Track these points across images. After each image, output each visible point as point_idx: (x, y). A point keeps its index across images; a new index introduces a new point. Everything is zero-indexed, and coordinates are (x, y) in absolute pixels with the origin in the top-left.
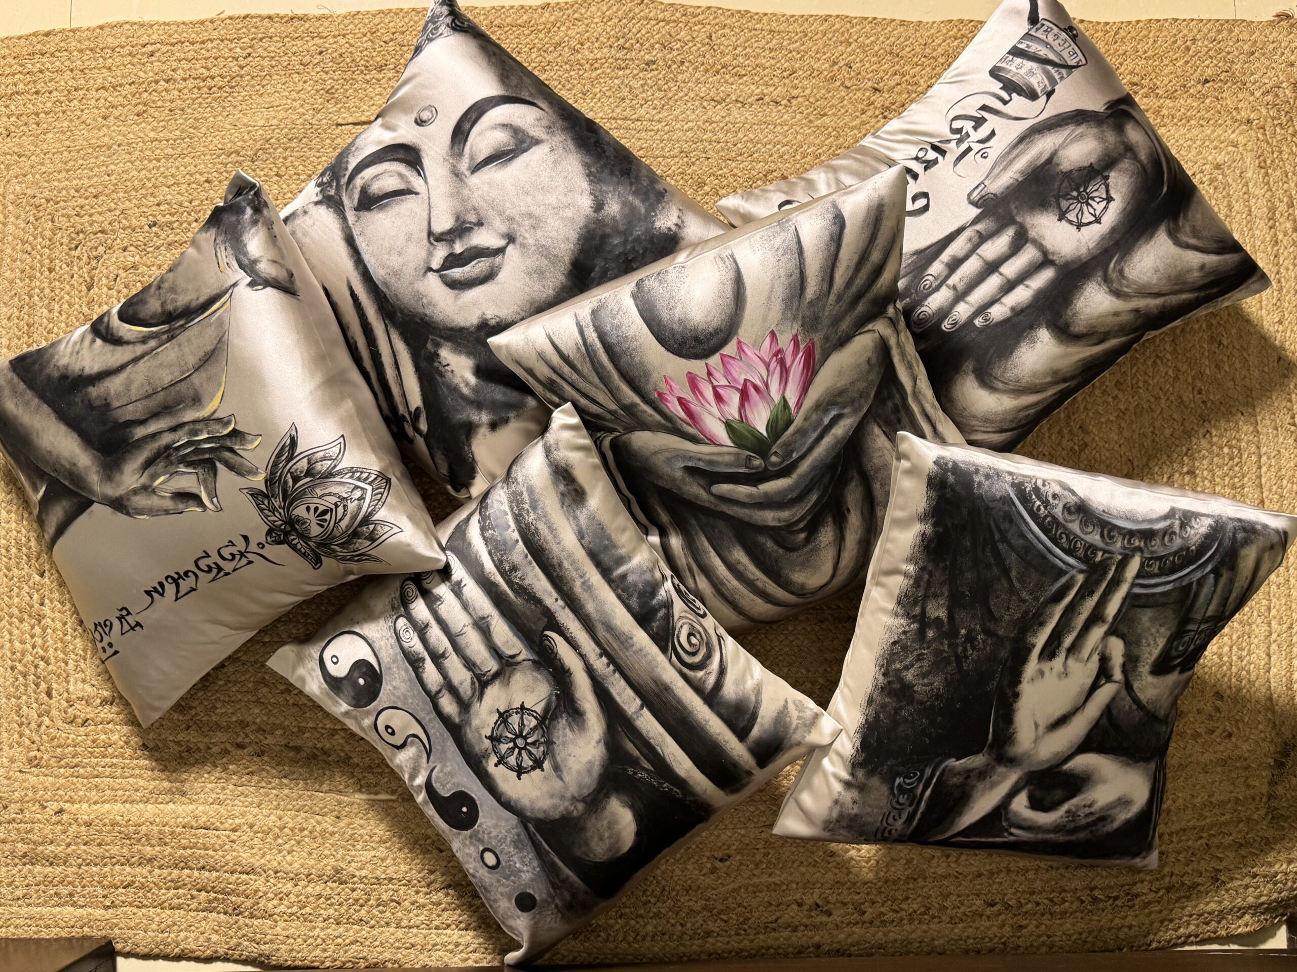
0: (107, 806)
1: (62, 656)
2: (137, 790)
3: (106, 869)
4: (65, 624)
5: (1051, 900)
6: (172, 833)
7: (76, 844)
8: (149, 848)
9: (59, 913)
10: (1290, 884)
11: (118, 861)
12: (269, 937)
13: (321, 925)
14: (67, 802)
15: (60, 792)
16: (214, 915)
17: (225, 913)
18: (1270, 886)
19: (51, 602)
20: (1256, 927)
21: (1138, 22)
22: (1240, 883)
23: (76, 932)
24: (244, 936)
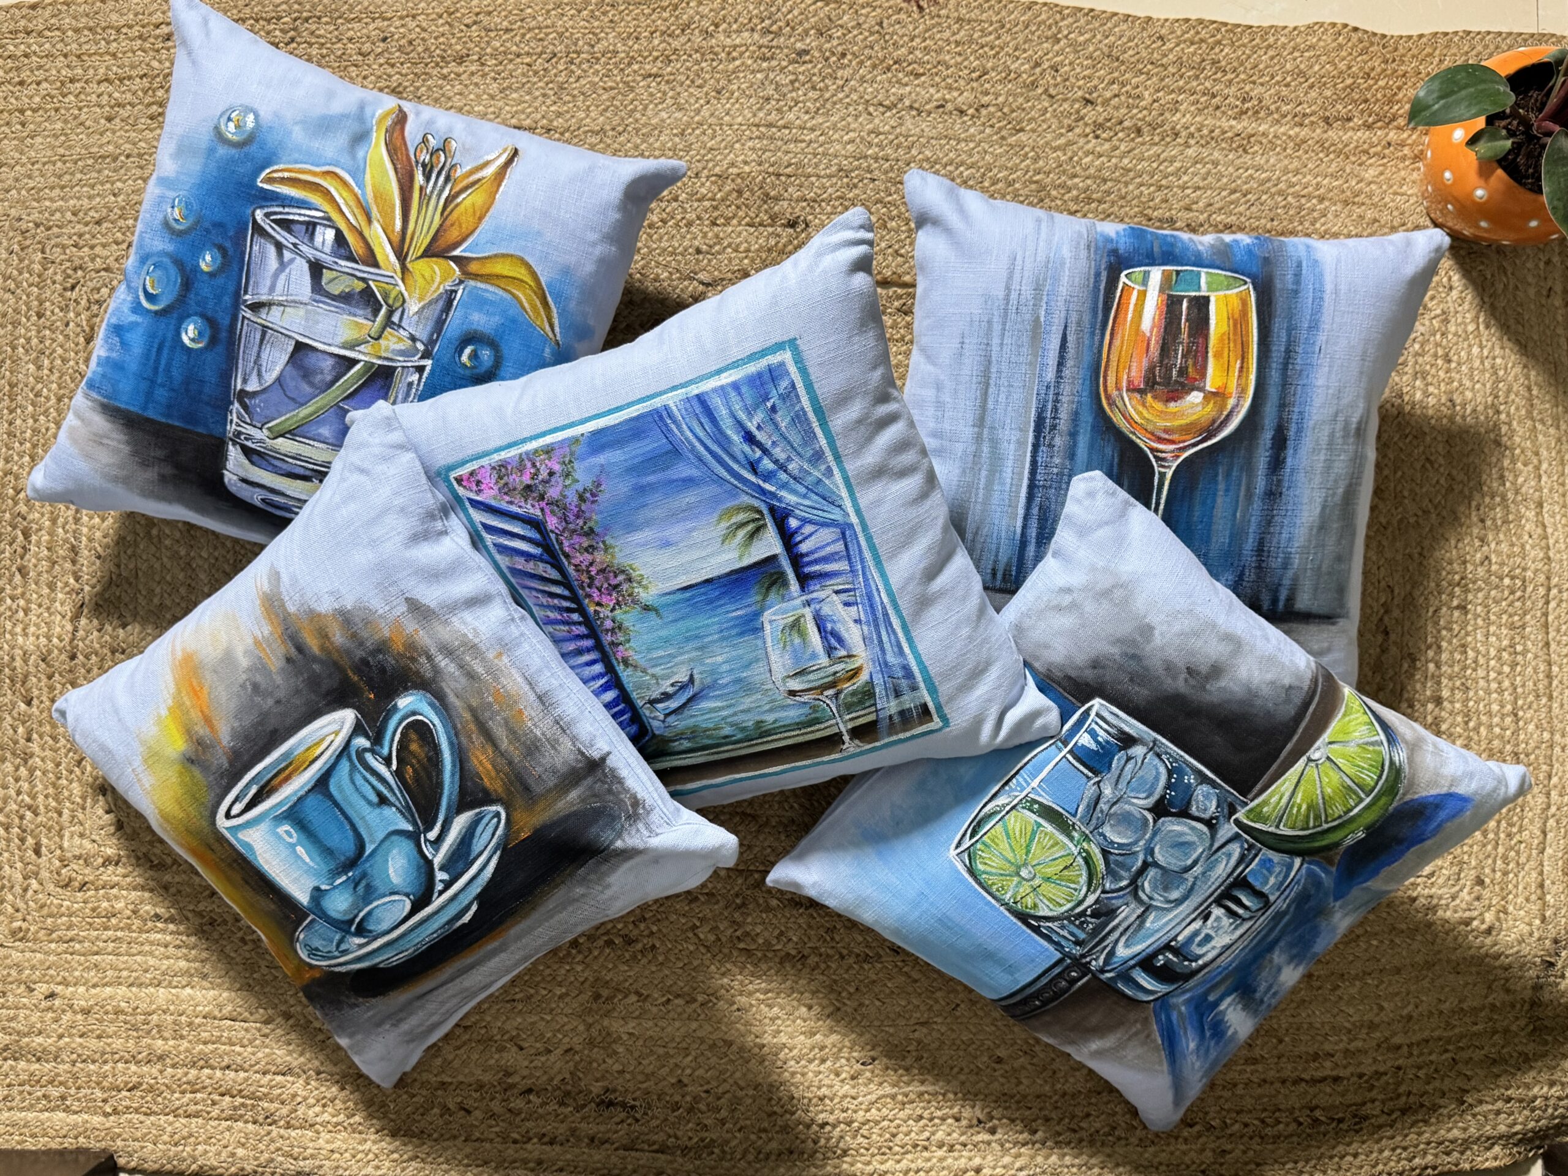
0: (108, 990)
1: (54, 804)
2: (146, 971)
3: (107, 1067)
4: (58, 765)
5: (1263, 1121)
6: (190, 1024)
7: (70, 1036)
8: (160, 1042)
9: (48, 1119)
10: (1550, 1111)
11: (122, 1058)
12: (309, 1151)
13: (373, 1137)
14: (59, 984)
15: (52, 972)
16: (240, 1124)
17: (255, 1123)
18: (1526, 1112)
19: (41, 737)
20: (1507, 1161)
21: (1421, 36)
22: (1490, 1107)
23: (69, 1143)
24: (278, 1149)
